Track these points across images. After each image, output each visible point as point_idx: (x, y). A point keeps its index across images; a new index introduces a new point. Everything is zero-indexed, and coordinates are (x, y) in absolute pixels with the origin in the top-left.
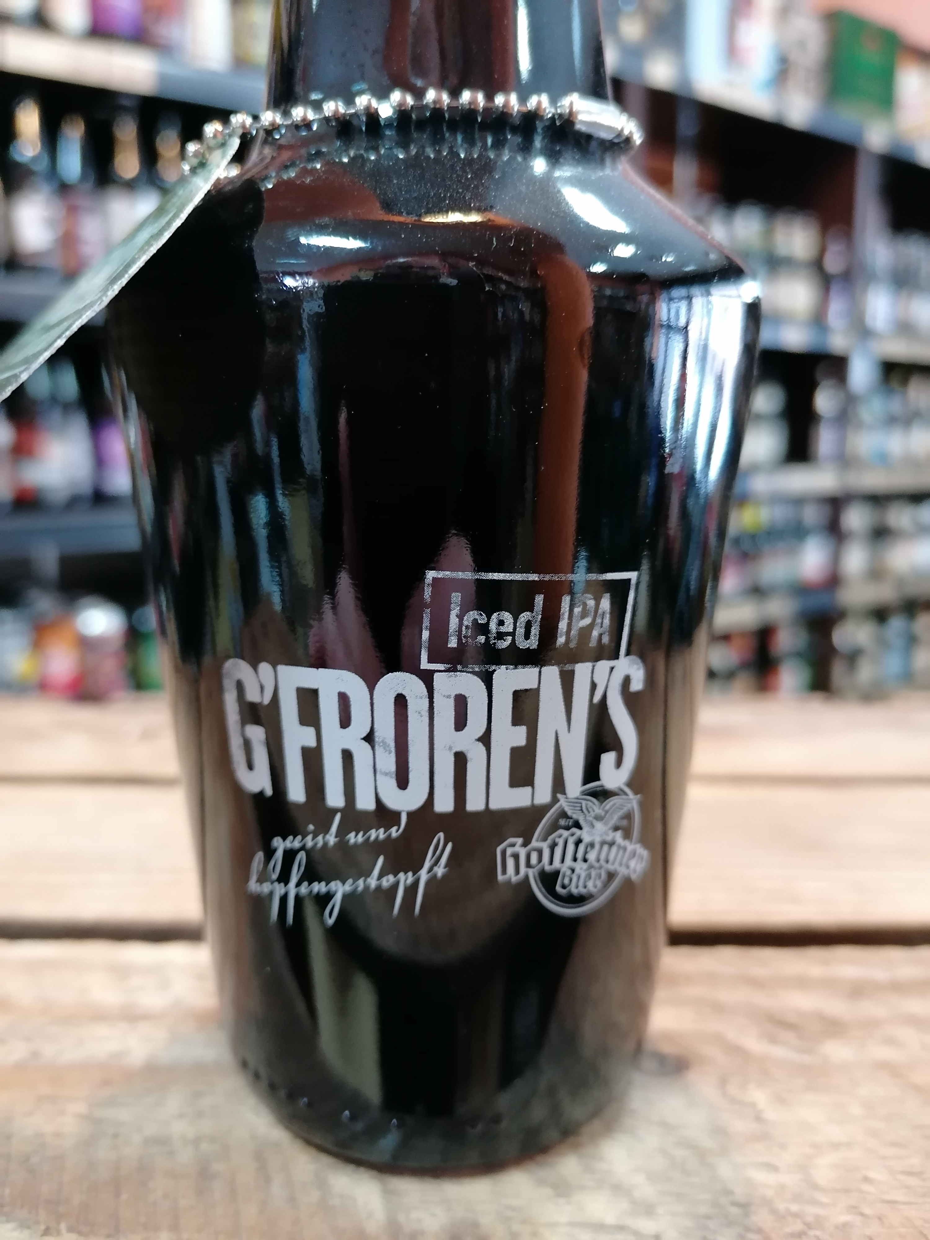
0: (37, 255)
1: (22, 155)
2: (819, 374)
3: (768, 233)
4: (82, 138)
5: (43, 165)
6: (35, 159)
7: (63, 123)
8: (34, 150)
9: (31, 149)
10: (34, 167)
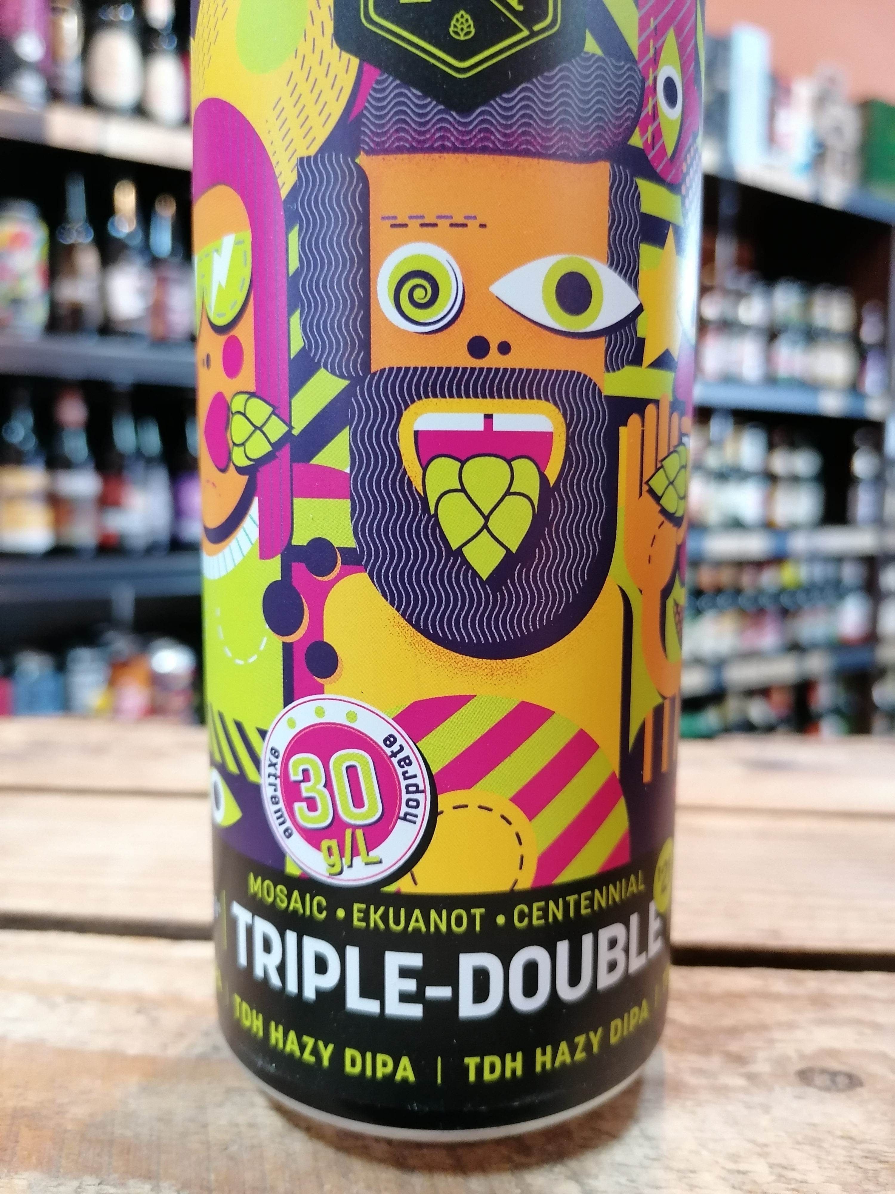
0: (129, 321)
1: (118, 231)
2: (857, 440)
3: (807, 306)
4: (172, 217)
5: (138, 241)
6: (130, 235)
7: (156, 203)
8: (129, 226)
9: (128, 227)
10: (129, 242)
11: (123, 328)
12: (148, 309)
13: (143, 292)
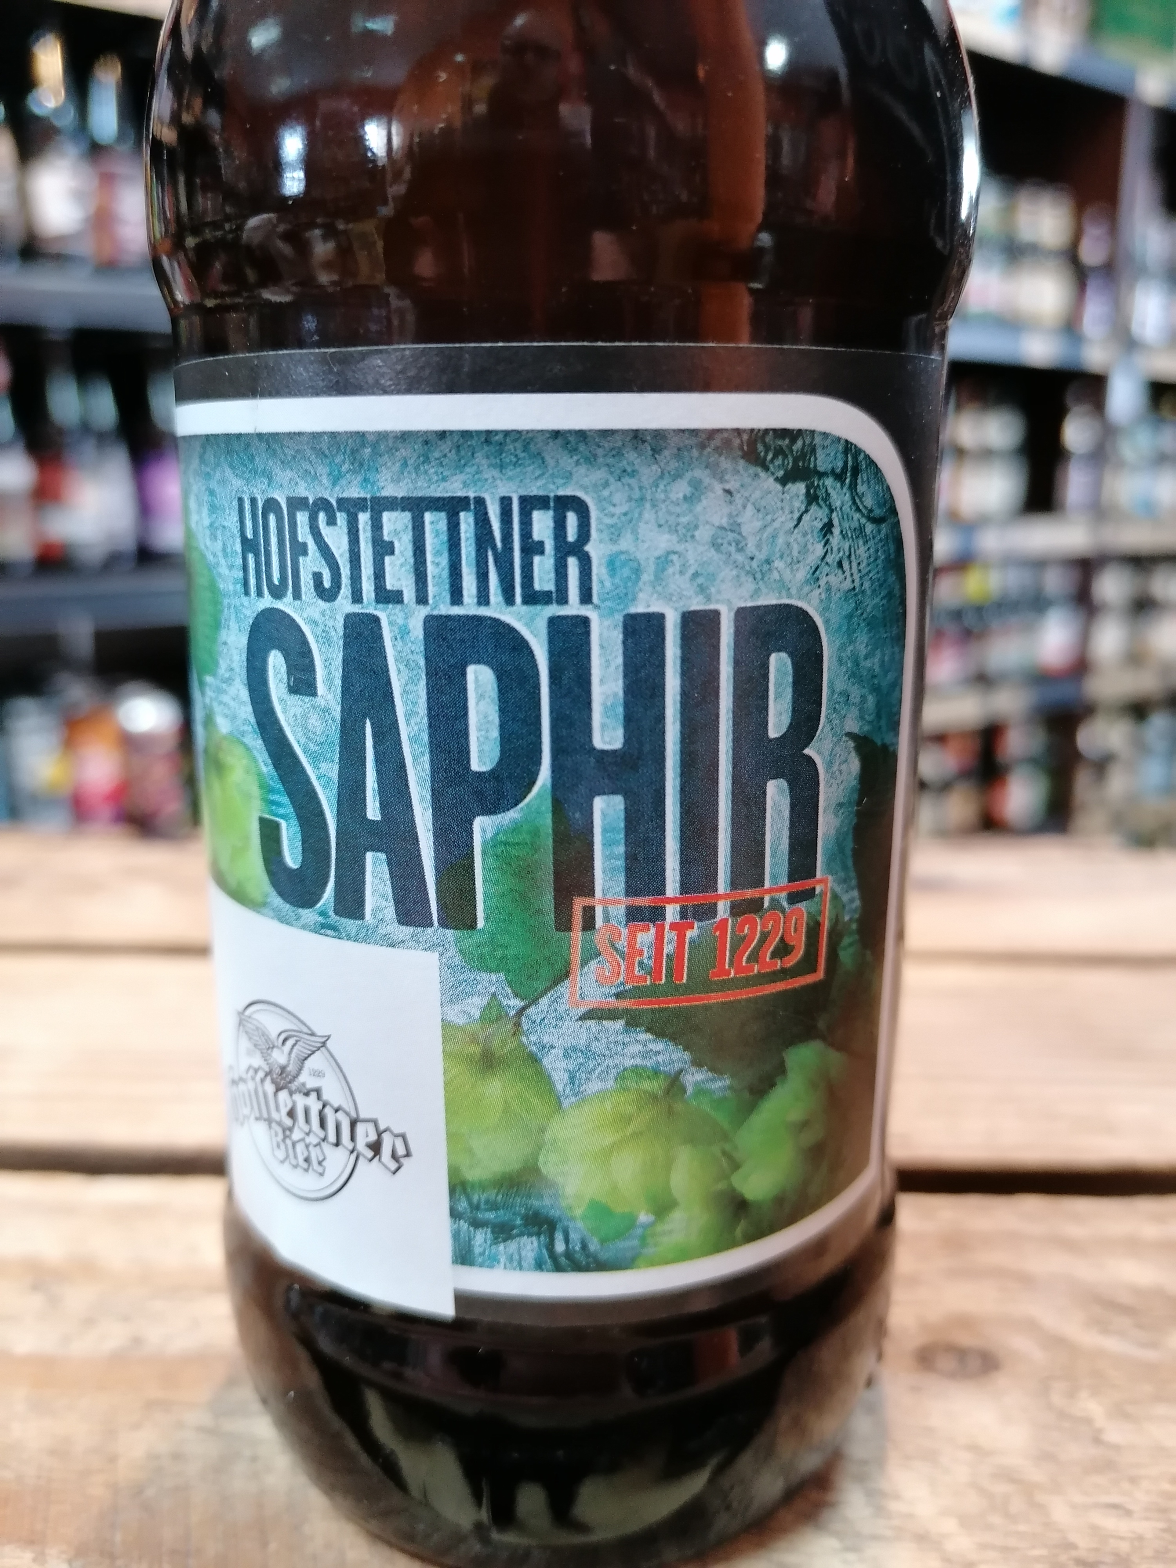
0: (62, 239)
1: (40, 105)
2: (1069, 399)
3: (1009, 213)
4: (118, 82)
5: (69, 119)
6: (57, 111)
7: (95, 65)
8: (57, 99)
9: (53, 98)
10: (58, 123)
11: (54, 249)
12: (87, 220)
13: (78, 196)
